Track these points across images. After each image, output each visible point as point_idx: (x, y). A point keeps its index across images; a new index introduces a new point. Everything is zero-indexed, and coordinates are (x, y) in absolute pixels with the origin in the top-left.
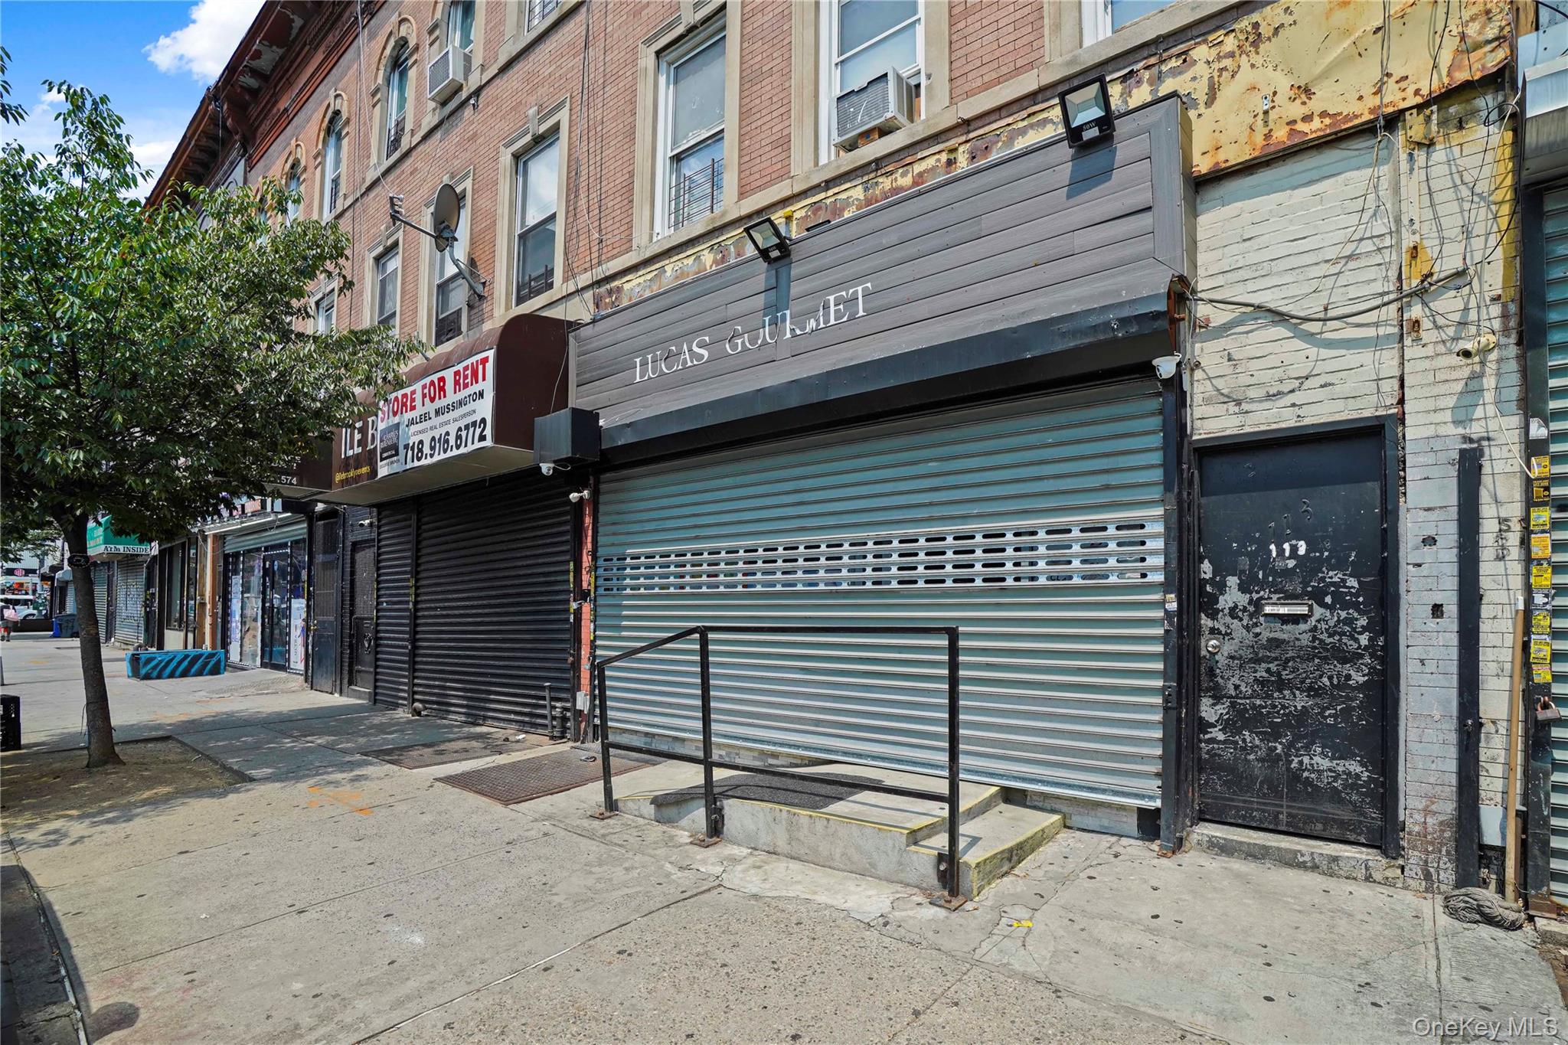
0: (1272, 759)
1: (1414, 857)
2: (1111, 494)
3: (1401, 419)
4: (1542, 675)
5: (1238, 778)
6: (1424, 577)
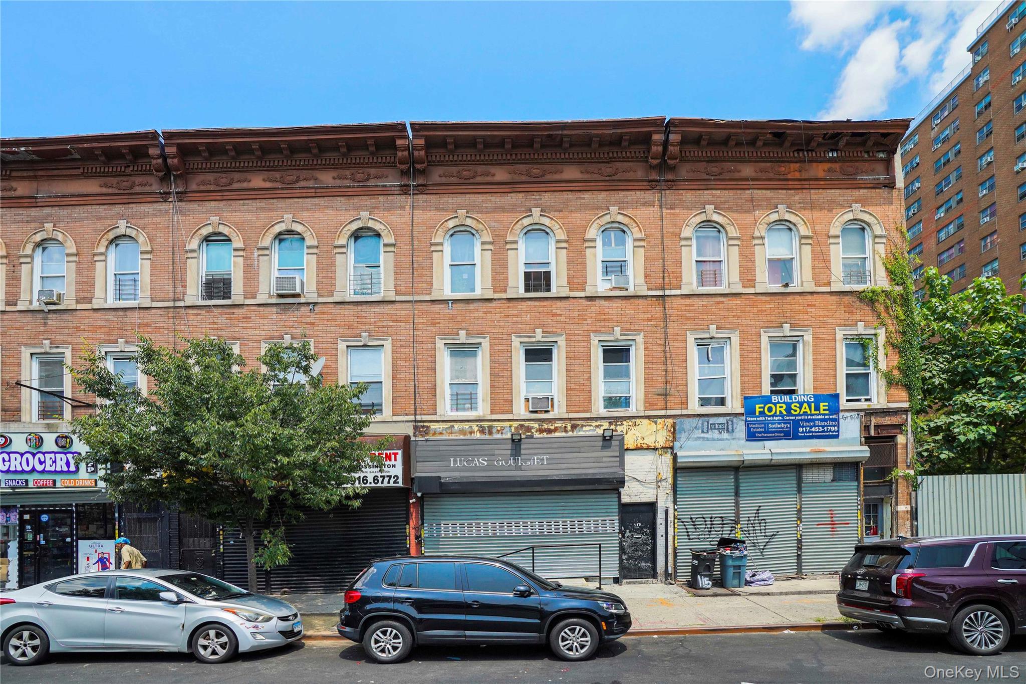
0: (635, 565)
1: (659, 578)
2: (608, 514)
3: (657, 502)
4: (676, 546)
5: (629, 570)
6: (660, 530)
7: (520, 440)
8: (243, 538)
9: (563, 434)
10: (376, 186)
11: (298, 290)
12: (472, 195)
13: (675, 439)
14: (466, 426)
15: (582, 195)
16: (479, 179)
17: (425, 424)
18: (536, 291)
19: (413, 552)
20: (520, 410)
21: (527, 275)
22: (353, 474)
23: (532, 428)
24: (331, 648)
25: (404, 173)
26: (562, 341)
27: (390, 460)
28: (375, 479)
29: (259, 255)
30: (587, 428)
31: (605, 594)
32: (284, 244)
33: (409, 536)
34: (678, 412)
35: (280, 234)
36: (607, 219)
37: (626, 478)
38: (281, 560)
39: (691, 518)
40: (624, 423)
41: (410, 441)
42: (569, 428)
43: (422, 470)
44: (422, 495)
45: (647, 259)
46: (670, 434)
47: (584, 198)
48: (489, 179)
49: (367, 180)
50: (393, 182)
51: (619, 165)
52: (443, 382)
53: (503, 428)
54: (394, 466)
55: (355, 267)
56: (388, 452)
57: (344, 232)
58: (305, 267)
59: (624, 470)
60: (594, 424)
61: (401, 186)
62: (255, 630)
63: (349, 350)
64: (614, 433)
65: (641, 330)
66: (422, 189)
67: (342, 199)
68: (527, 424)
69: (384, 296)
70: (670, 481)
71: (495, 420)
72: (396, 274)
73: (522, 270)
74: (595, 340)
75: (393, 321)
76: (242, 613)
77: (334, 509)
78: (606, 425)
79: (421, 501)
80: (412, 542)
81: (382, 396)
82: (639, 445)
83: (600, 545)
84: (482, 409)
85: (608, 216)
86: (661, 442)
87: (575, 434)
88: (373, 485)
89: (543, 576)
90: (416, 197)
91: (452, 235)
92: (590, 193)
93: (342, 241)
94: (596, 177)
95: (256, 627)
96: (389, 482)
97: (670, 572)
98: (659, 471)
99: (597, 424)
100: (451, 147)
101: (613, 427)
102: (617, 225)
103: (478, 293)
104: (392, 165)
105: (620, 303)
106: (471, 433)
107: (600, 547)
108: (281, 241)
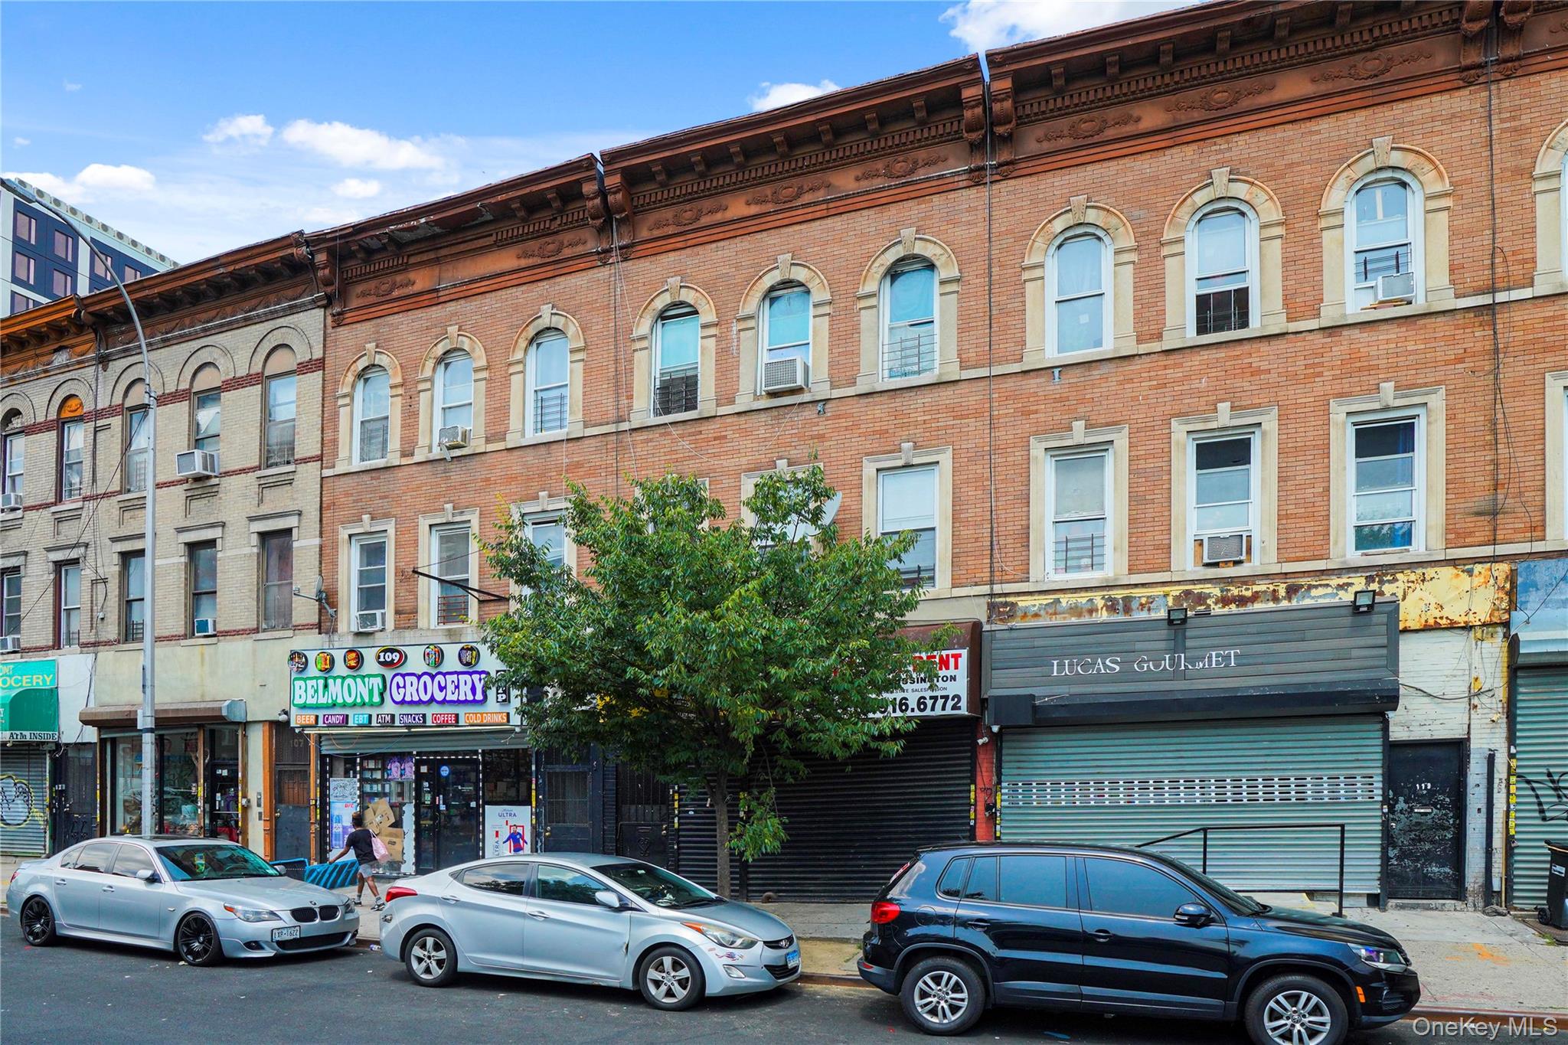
0: (1416, 870)
1: (1471, 899)
2: (1359, 764)
3: (1468, 739)
4: (1512, 832)
5: (1402, 879)
6: (1475, 799)
7: (1184, 621)
8: (711, 805)
9: (1271, 605)
10: (928, 180)
11: (800, 382)
12: (1097, 166)
13: (1513, 605)
14: (1082, 599)
15: (1312, 126)
16: (1111, 133)
17: (1010, 599)
18: (1218, 329)
19: (980, 832)
20: (1185, 563)
21: (1202, 301)
22: (885, 695)
23: (1209, 596)
24: (844, 1000)
25: (975, 147)
26: (1270, 422)
27: (947, 668)
28: (921, 702)
29: (740, 331)
30: (1321, 591)
31: (1354, 927)
32: (780, 305)
33: (975, 805)
34: (1525, 548)
35: (772, 289)
36: (1369, 163)
37: (1402, 691)
38: (770, 844)
39: (1549, 774)
40: (1399, 576)
41: (981, 632)
42: (1282, 592)
43: (1002, 684)
44: (1000, 729)
45: (1454, 233)
46: (1501, 595)
47: (1318, 132)
48: (1129, 129)
49: (912, 172)
50: (956, 166)
51: (1393, 49)
52: (1042, 520)
53: (1151, 600)
54: (953, 678)
55: (891, 329)
56: (944, 653)
57: (873, 270)
58: (810, 340)
59: (1396, 673)
60: (1335, 581)
61: (971, 171)
62: (730, 961)
63: (881, 475)
64: (1378, 599)
65: (1439, 383)
66: (1007, 171)
67: (872, 212)
68: (1197, 589)
69: (941, 374)
70: (1502, 693)
71: (1136, 586)
72: (961, 330)
73: (1192, 291)
74: (1338, 412)
75: (955, 418)
76: (711, 932)
77: (854, 756)
78: (1359, 583)
79: (997, 740)
80: (977, 816)
81: (934, 553)
82: (1431, 622)
83: (1342, 826)
84: (1113, 566)
85: (1370, 158)
86: (1482, 612)
87: (1294, 603)
88: (917, 713)
89: (1230, 885)
90: (996, 187)
91: (1059, 247)
92: (1332, 119)
93: (871, 287)
94: (1345, 84)
95: (730, 956)
96: (944, 708)
97: (1496, 888)
98: (1474, 675)
99: (1341, 581)
100: (1059, 82)
101: (1374, 586)
102: (1389, 174)
103: (1108, 347)
104: (956, 138)
105: (1393, 332)
106: (1091, 612)
107: (1343, 832)
108: (773, 301)
